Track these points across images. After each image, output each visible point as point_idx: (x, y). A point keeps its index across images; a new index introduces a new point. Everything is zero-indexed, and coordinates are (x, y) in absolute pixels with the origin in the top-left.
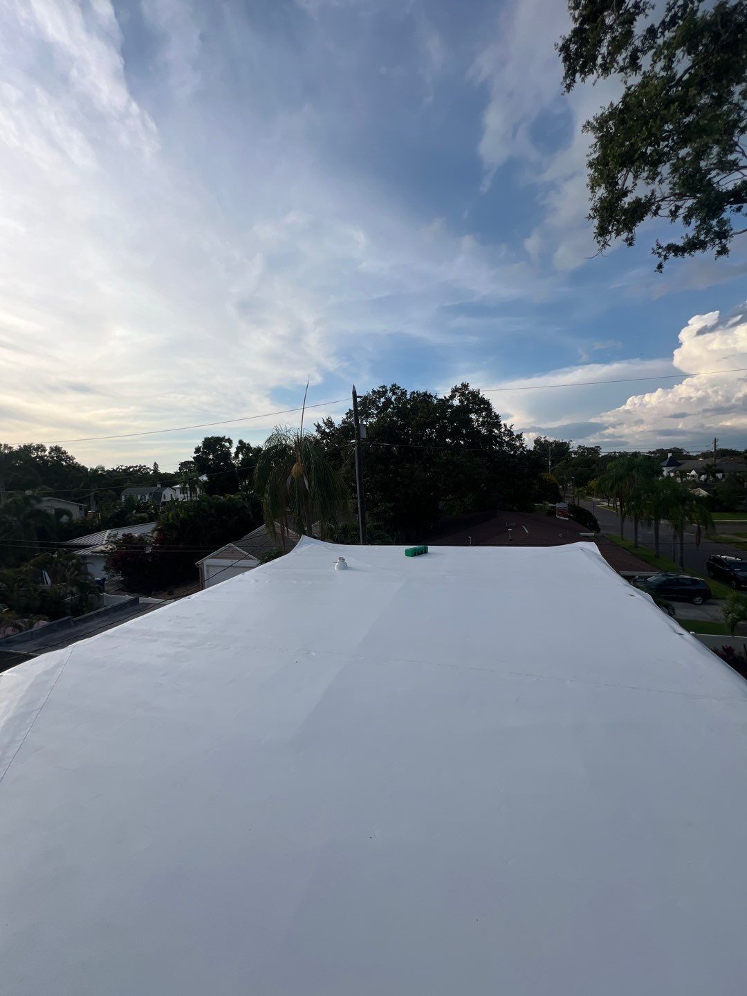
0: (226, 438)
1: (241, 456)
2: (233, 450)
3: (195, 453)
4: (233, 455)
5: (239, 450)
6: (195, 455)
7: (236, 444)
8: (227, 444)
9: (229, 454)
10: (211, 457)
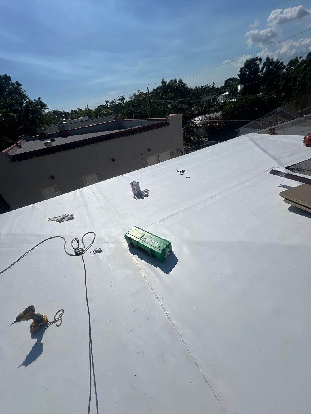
0: (259, 58)
1: (265, 69)
2: (261, 66)
3: (240, 72)
4: (260, 69)
5: (265, 65)
6: (239, 73)
7: (264, 61)
8: (258, 62)
9: (258, 68)
10: (248, 73)
